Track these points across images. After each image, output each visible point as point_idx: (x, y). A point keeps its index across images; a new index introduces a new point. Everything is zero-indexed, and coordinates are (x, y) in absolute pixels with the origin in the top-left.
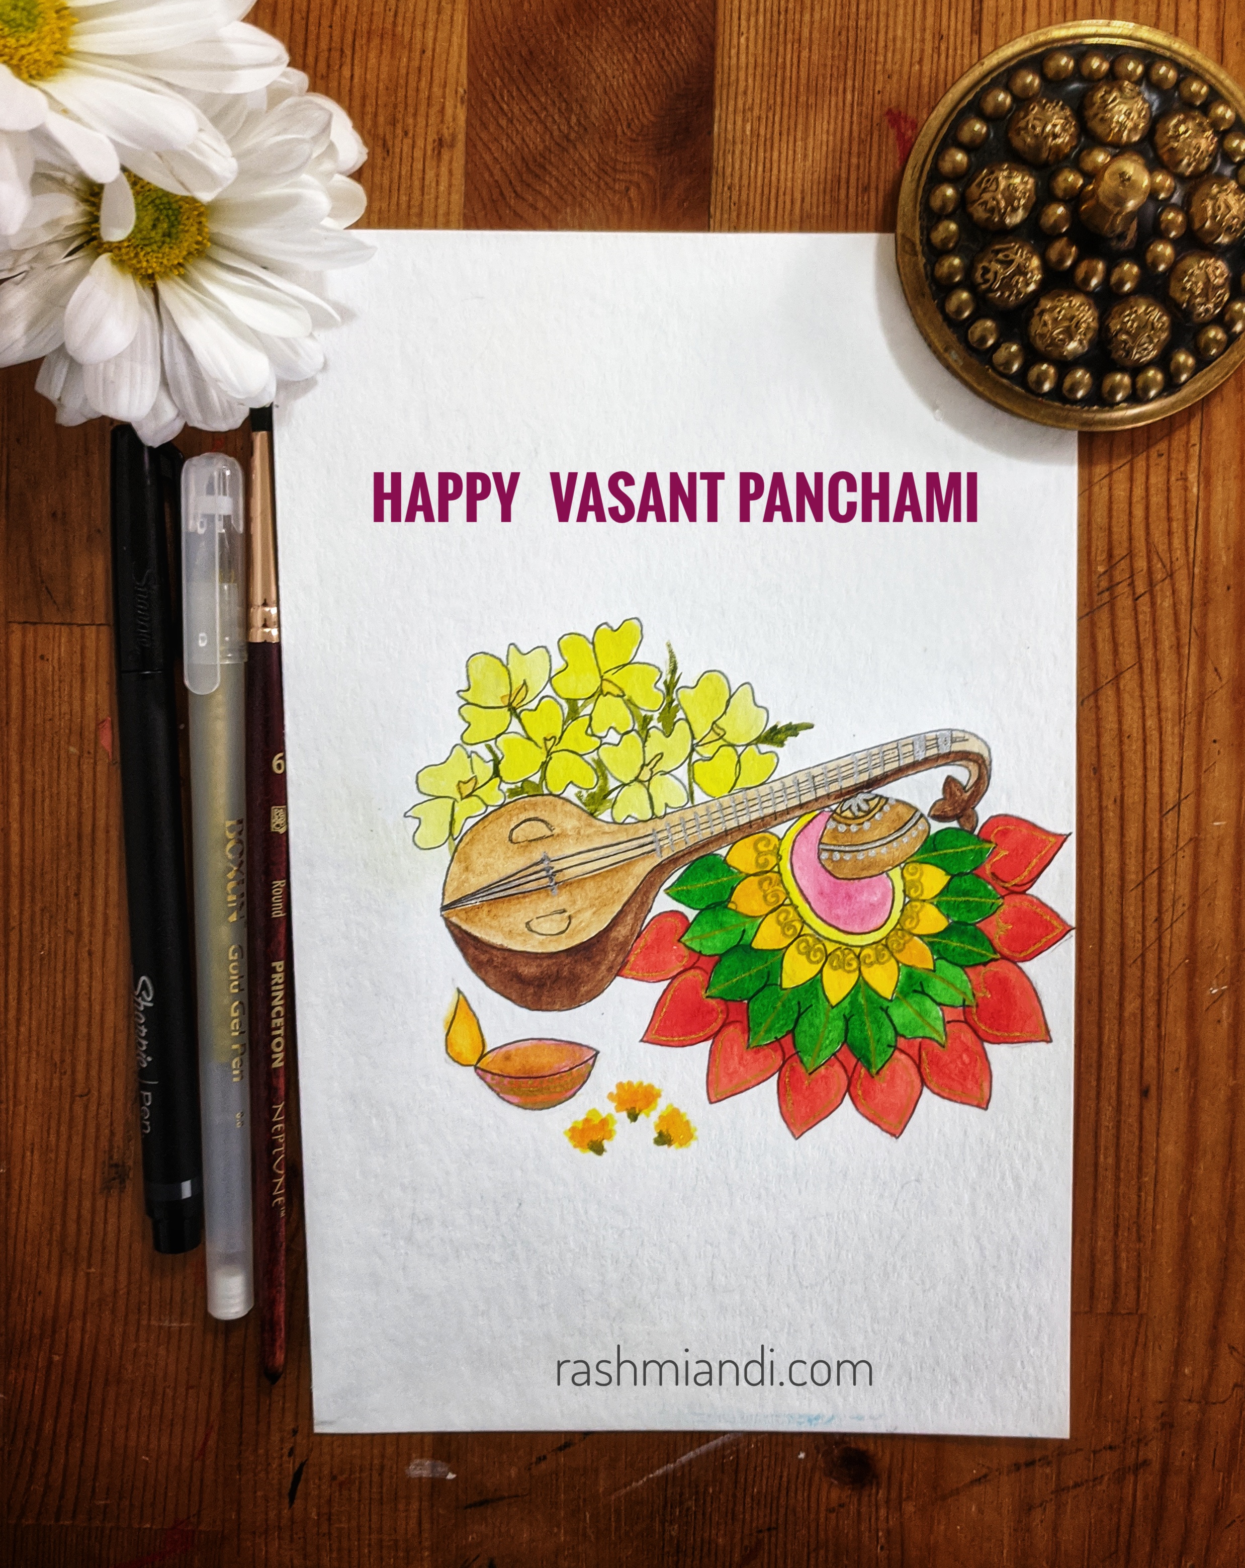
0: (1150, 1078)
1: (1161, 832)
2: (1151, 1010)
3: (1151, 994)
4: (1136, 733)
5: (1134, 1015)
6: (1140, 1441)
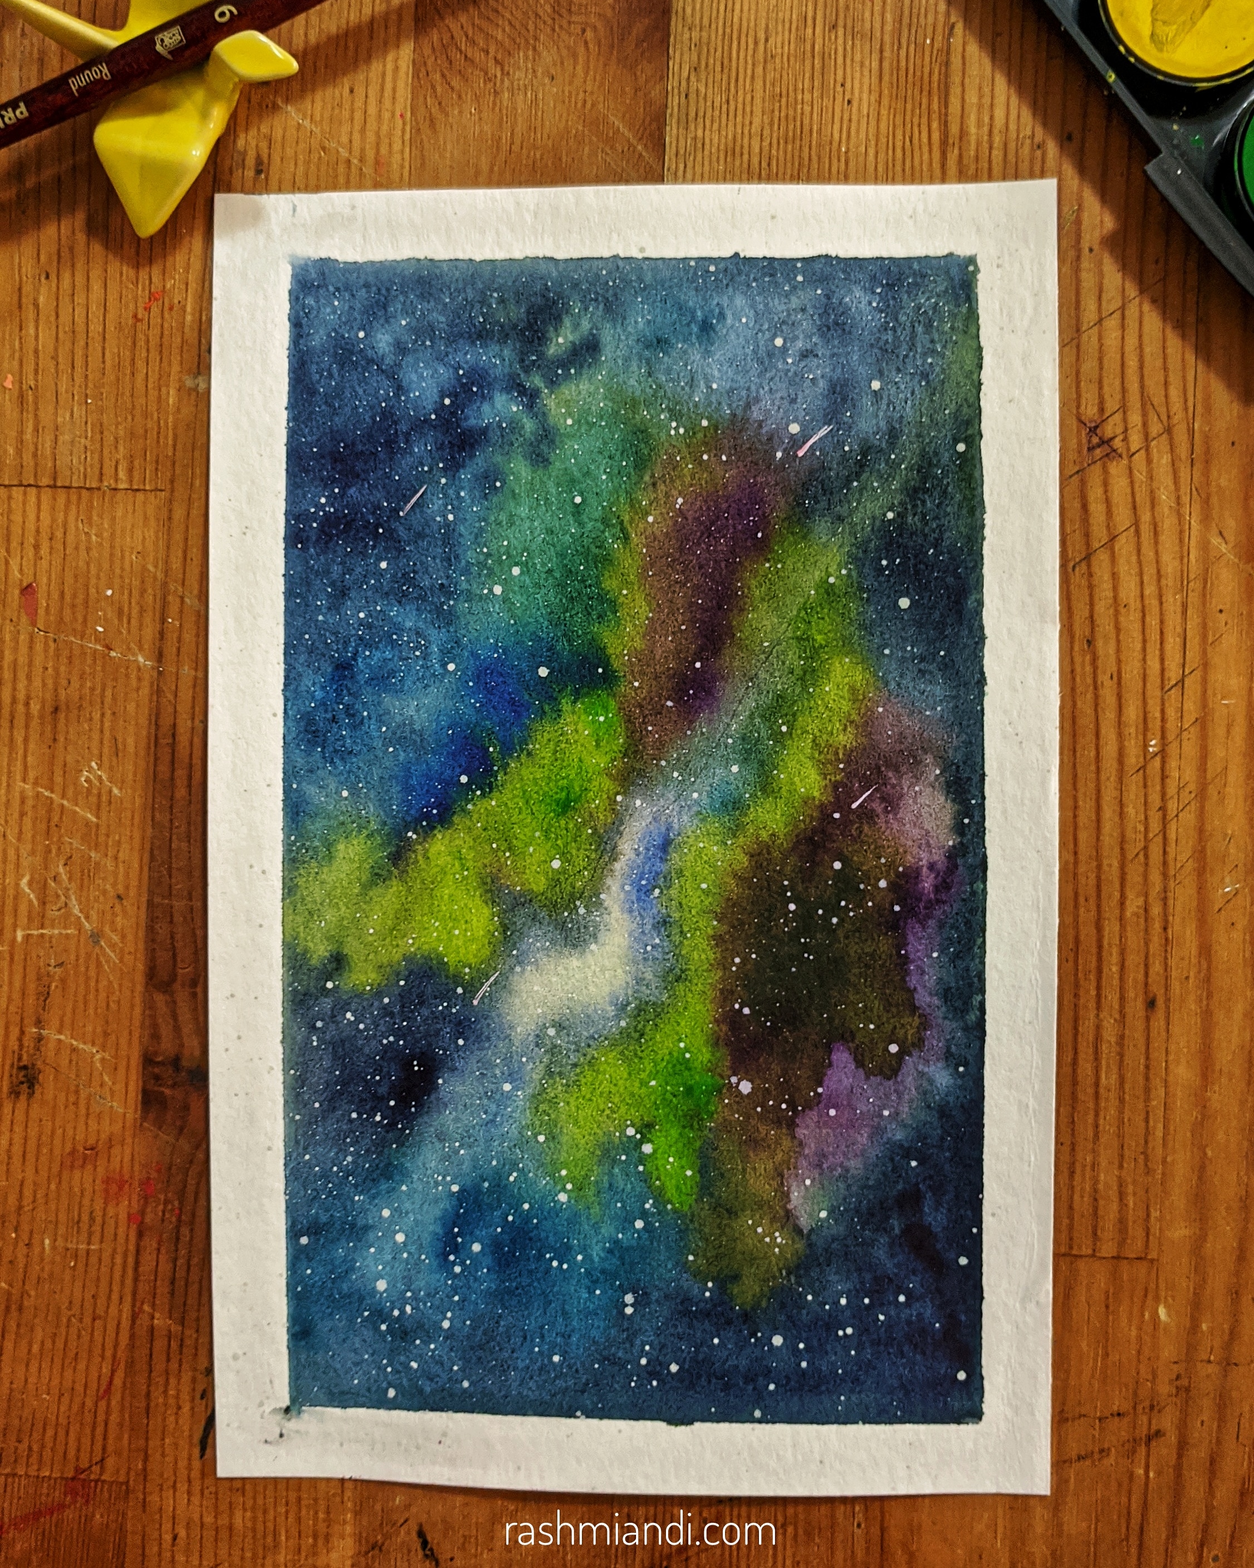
0: (1157, 987)
1: (1163, 712)
2: (1156, 910)
3: (1155, 891)
4: (1134, 604)
5: (1136, 915)
6: (1152, 1407)
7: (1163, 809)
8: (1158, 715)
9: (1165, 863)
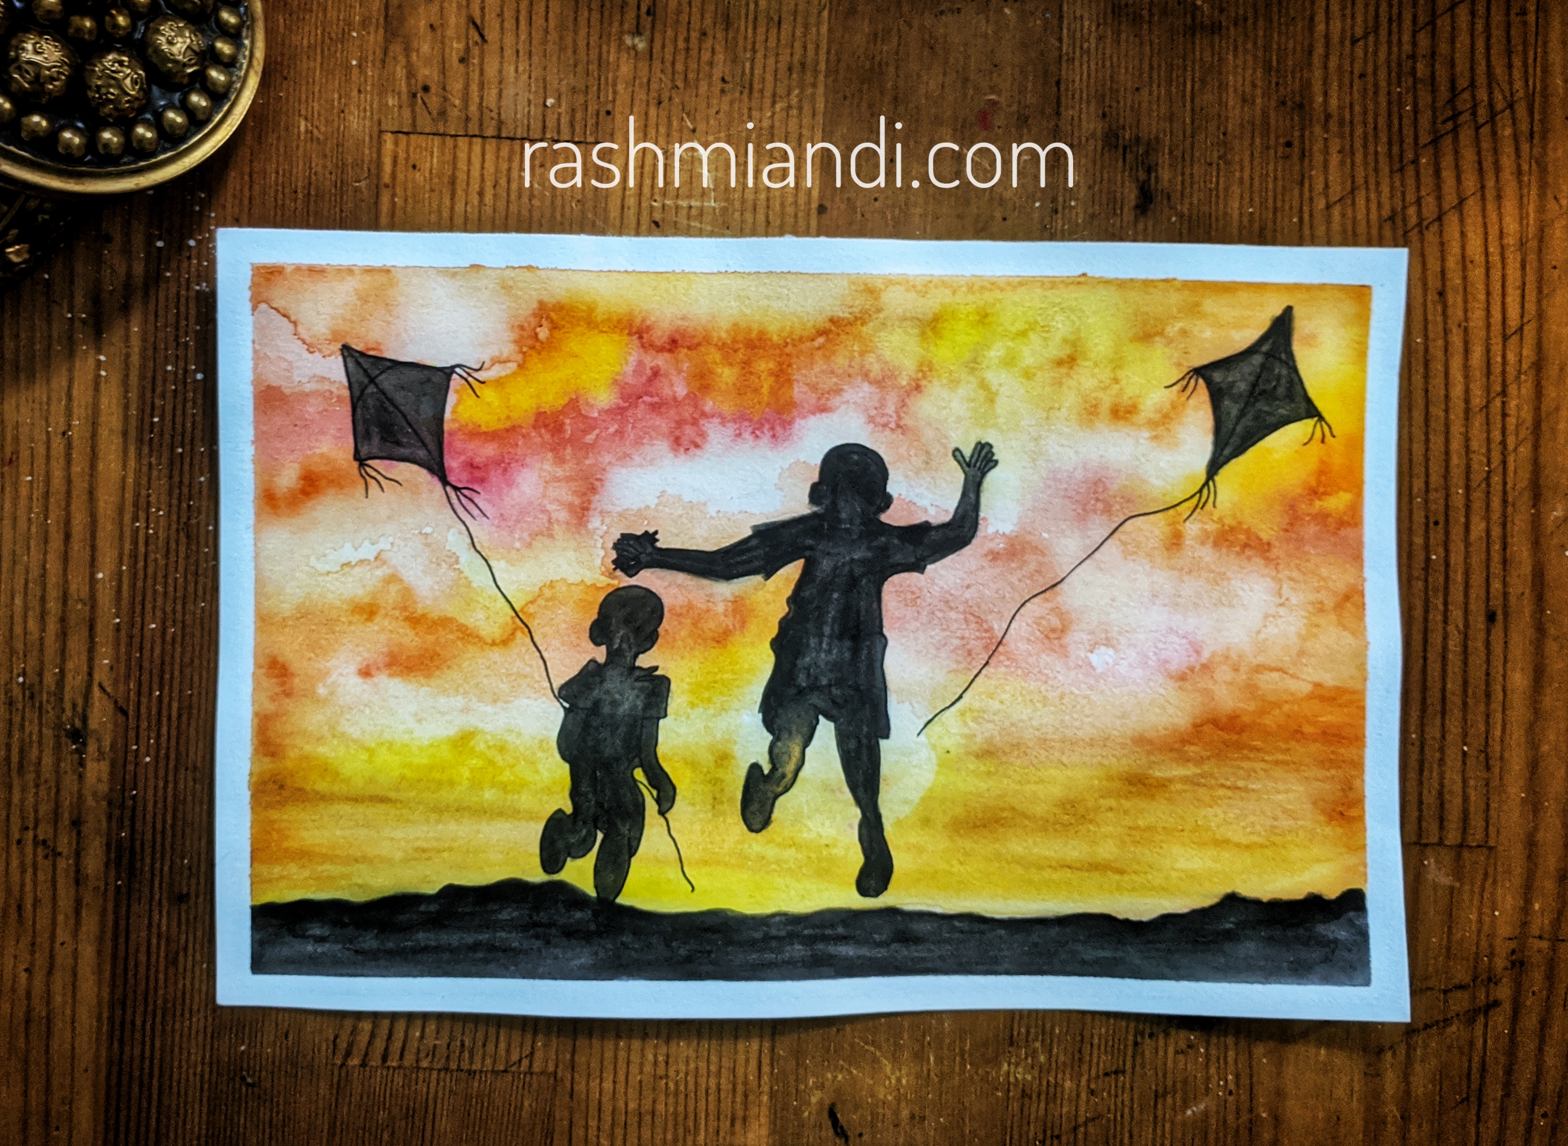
0: (1496, 603)
1: (1504, 357)
2: (1496, 532)
3: (1496, 515)
4: (1479, 258)
5: (1481, 538)
6: (1490, 980)
7: (1503, 443)
8: (1499, 359)
9: (1505, 492)
